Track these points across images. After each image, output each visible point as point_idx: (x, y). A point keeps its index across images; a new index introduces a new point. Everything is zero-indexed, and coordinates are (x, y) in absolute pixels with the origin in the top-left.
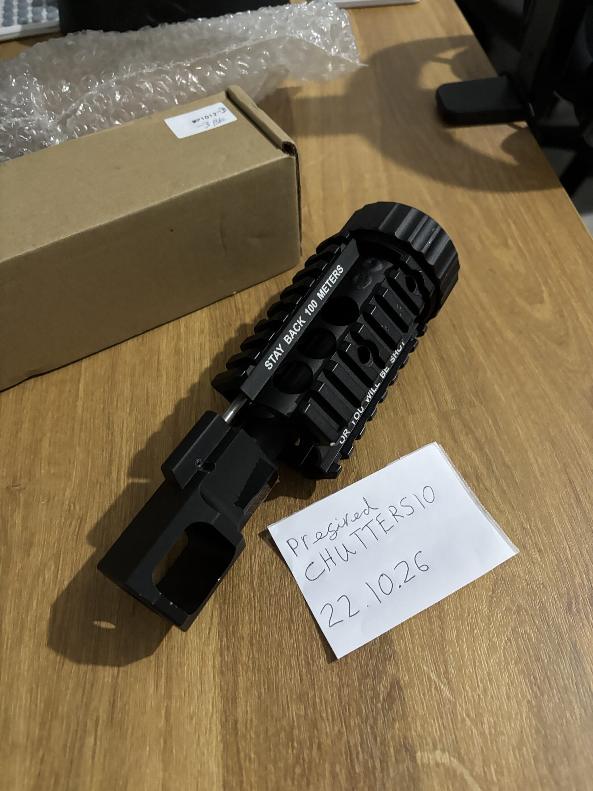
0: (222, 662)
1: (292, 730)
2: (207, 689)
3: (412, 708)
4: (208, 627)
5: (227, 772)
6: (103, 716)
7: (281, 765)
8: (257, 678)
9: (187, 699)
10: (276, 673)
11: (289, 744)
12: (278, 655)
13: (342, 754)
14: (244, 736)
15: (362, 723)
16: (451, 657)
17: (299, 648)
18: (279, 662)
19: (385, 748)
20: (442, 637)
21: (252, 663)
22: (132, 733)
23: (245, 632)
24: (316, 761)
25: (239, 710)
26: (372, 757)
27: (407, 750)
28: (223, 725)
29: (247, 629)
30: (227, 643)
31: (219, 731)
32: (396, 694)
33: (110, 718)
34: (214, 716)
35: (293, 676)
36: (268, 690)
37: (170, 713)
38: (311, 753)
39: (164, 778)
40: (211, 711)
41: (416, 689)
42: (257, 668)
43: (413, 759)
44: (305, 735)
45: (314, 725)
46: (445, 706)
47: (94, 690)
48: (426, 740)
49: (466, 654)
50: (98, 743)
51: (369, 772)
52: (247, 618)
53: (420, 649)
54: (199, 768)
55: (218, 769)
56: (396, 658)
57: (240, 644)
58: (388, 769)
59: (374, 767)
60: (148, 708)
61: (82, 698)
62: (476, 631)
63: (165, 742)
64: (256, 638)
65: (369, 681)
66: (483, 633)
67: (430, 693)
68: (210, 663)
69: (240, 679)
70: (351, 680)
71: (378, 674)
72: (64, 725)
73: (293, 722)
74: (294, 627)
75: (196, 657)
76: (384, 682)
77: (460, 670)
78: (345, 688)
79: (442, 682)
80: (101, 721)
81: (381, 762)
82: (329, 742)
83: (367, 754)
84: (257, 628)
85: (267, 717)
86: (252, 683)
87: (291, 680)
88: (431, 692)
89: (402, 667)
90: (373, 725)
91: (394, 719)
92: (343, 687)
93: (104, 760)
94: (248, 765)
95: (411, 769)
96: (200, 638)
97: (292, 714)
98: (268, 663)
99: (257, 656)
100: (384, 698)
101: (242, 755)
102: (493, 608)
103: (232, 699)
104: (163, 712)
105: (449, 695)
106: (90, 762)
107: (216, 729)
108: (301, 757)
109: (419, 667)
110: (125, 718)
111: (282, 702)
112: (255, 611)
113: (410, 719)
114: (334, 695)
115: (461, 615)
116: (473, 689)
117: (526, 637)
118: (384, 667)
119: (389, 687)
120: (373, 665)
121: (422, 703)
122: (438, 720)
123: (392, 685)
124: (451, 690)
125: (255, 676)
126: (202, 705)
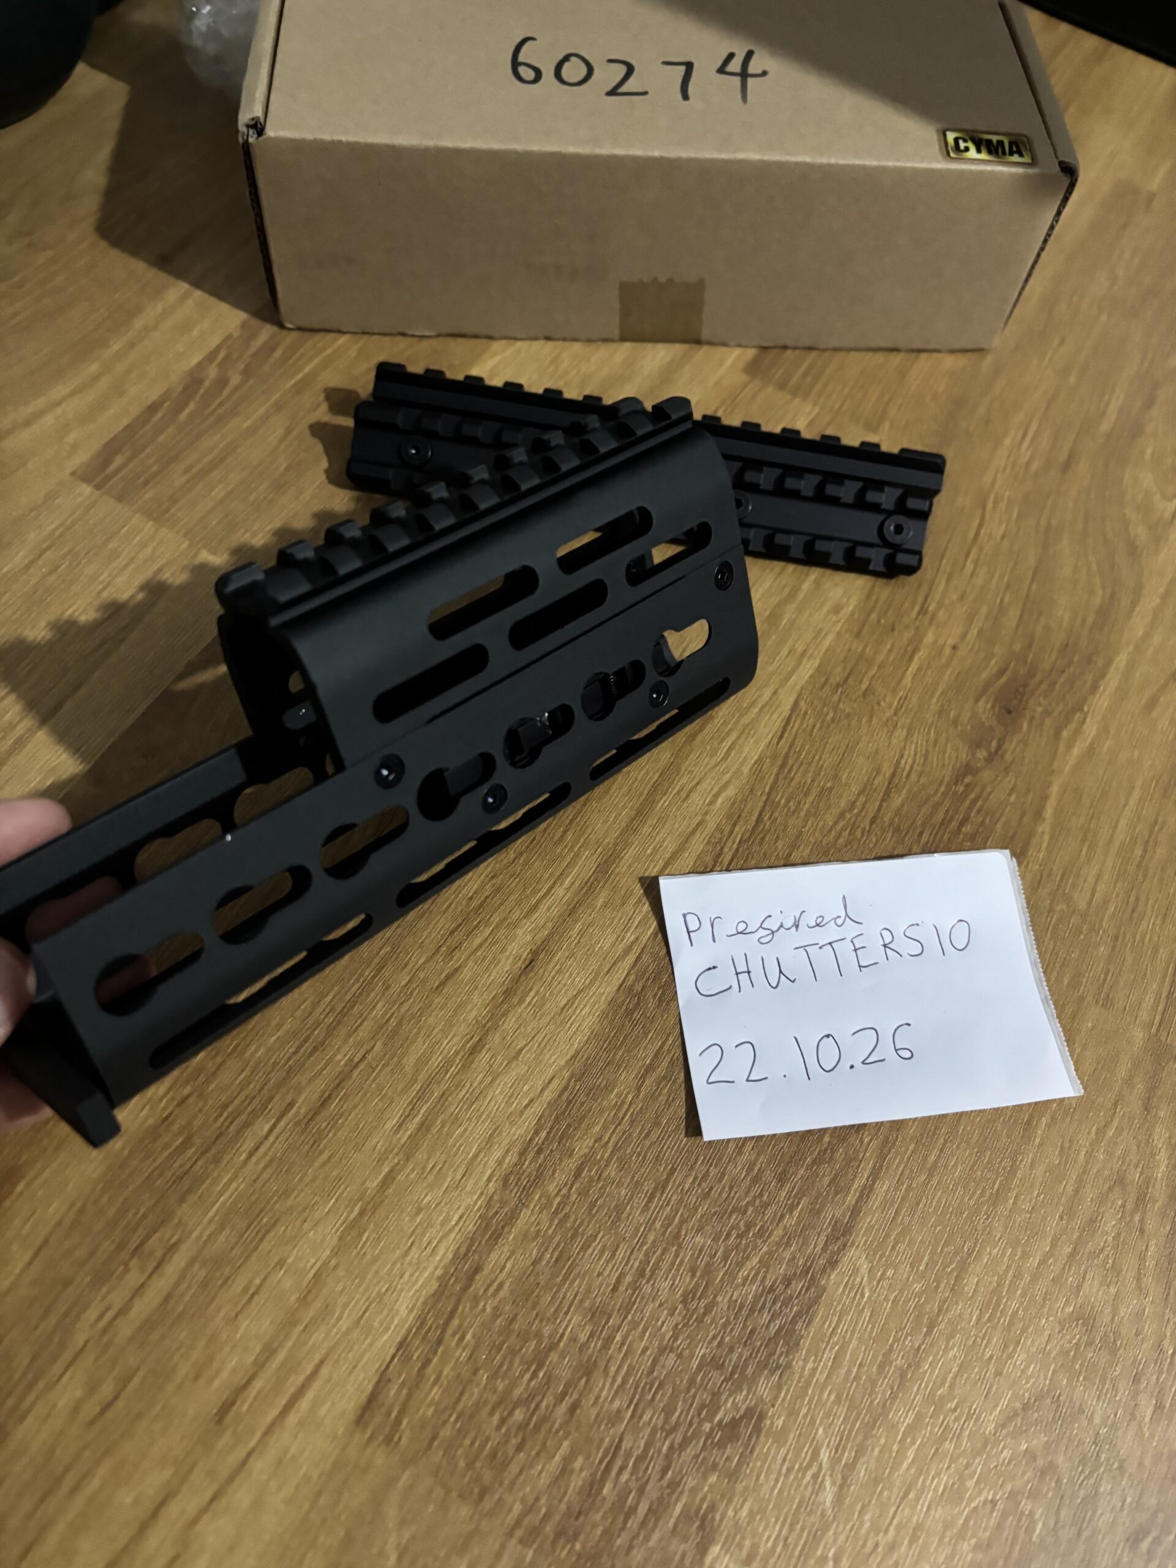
0: (516, 1165)
1: (550, 1350)
2: (469, 1188)
3: (755, 1474)
4: (531, 1096)
5: (418, 1329)
6: (301, 1107)
7: (501, 1386)
8: (550, 1231)
9: (431, 1178)
10: (584, 1248)
11: (531, 1365)
12: (606, 1222)
13: (598, 1448)
14: (476, 1300)
15: (662, 1428)
16: (877, 1450)
17: (645, 1238)
18: (600, 1235)
19: (670, 1495)
20: (885, 1408)
21: (559, 1204)
22: (324, 1164)
23: (582, 1146)
24: (554, 1423)
25: (494, 1256)
26: (641, 1491)
27: (702, 1527)
28: (459, 1257)
29: (587, 1146)
30: (543, 1143)
31: (446, 1261)
32: (745, 1431)
33: (309, 1117)
34: (453, 1236)
35: (606, 1273)
36: (556, 1261)
37: (394, 1179)
38: (554, 1406)
39: (325, 1264)
40: (453, 1223)
41: (783, 1451)
42: (561, 1216)
43: (703, 1549)
44: (564, 1372)
45: (588, 1370)
46: (810, 1514)
47: (312, 1059)
48: (743, 1538)
49: (905, 1465)
50: (271, 1139)
51: (622, 1510)
52: (597, 1128)
53: (833, 1397)
54: (384, 1290)
55: (408, 1315)
56: (785, 1378)
57: (561, 1159)
58: (653, 1529)
59: (634, 1509)
60: (369, 1146)
61: (290, 1058)
62: (949, 1446)
63: (362, 1213)
64: (590, 1171)
65: (717, 1377)
66: (958, 1458)
67: (800, 1475)
68: (497, 1153)
69: (525, 1213)
70: (691, 1352)
71: (738, 1379)
72: (242, 1076)
73: (560, 1340)
74: (659, 1200)
75: (483, 1129)
76: (740, 1397)
77: (876, 1482)
78: (672, 1355)
79: (831, 1475)
80: (294, 1109)
81: (650, 1509)
82: (593, 1413)
83: (637, 1480)
84: (602, 1156)
85: (527, 1300)
86: (539, 1232)
87: (598, 1276)
88: (804, 1475)
89: (784, 1399)
90: (676, 1446)
91: (715, 1466)
92: (671, 1351)
93: (264, 1168)
94: (454, 1344)
95: (687, 1562)
96: (509, 1104)
97: (567, 1326)
98: (582, 1222)
99: (573, 1197)
100: (721, 1421)
101: (456, 1322)
102: (1004, 1432)
103: (495, 1231)
104: (386, 1169)
105: (828, 1504)
106: (243, 1157)
107: (443, 1256)
108: (538, 1399)
109: (813, 1422)
110: (329, 1132)
111: (564, 1298)
112: (616, 1128)
113: (739, 1487)
114: (648, 1353)
115: (941, 1397)
116: (875, 1529)
117: (1024, 1523)
118: (755, 1376)
119: (742, 1411)
120: (740, 1357)
121: (777, 1481)
122: (783, 1525)
123: (749, 1412)
124: (839, 1498)
125: (549, 1227)
126: (446, 1204)
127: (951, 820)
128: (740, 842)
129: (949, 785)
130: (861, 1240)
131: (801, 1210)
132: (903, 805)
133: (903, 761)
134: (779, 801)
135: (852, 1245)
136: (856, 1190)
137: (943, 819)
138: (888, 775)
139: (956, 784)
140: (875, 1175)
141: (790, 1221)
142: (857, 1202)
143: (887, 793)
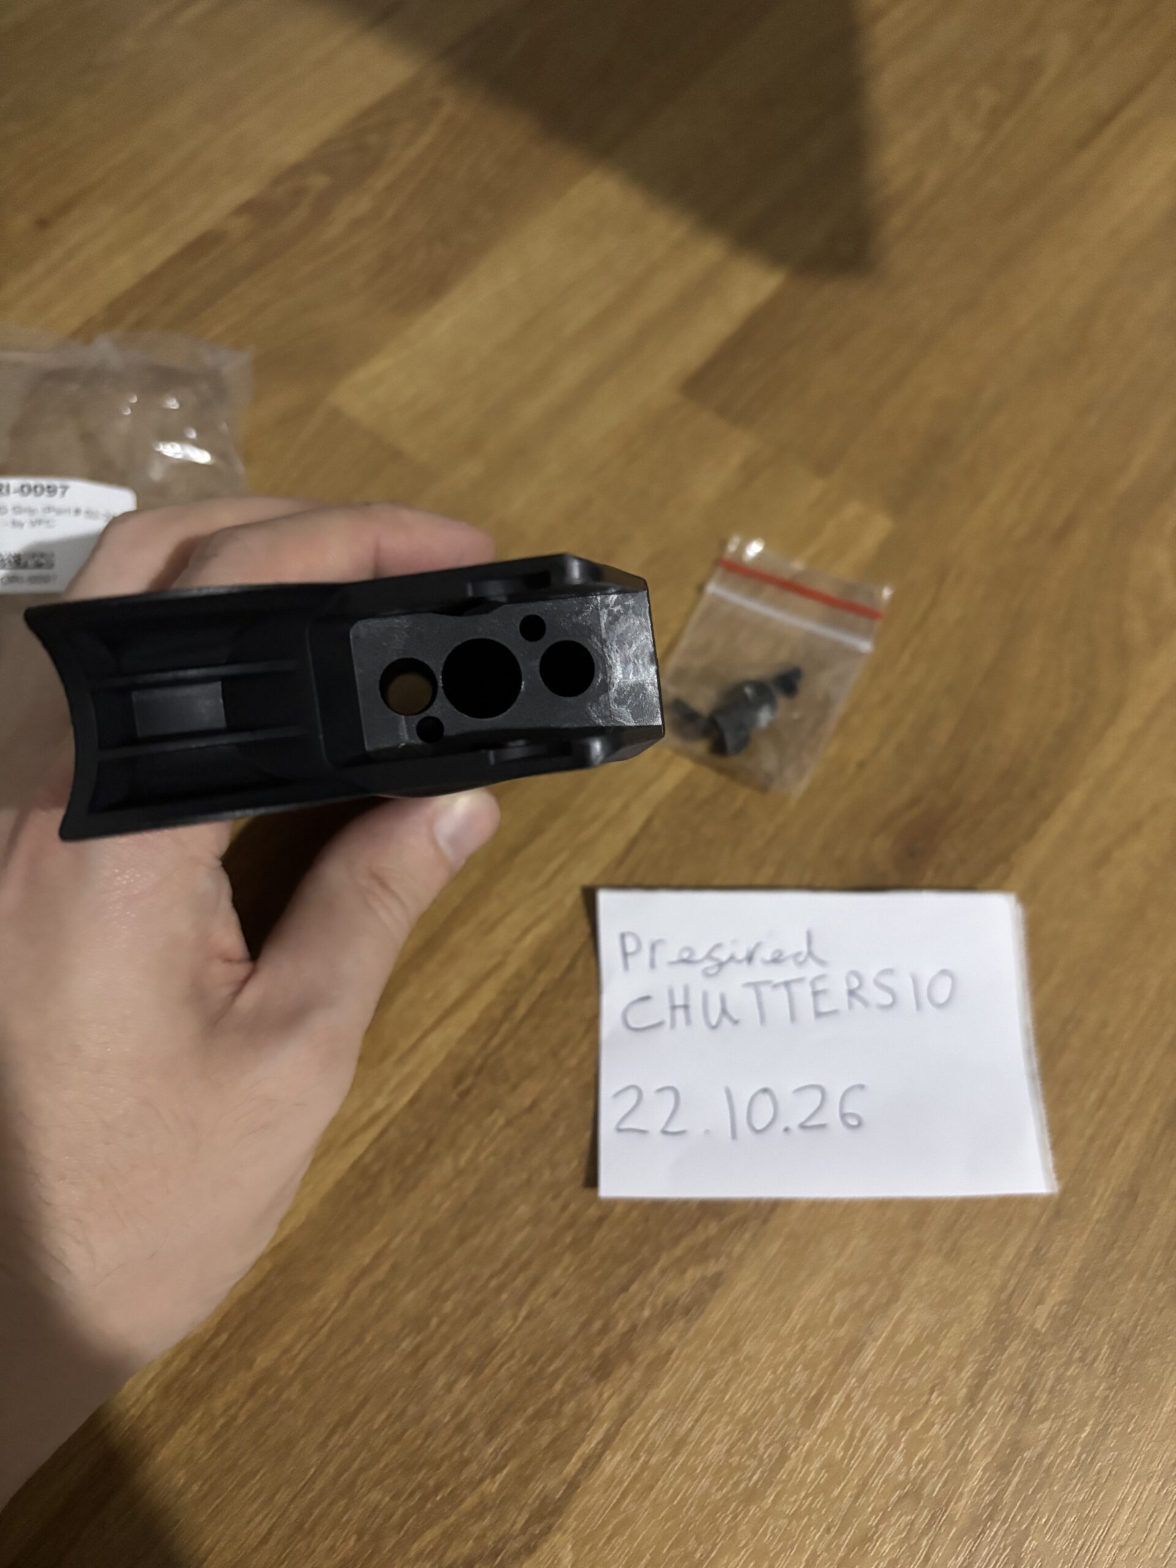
130: (571, 1523)
131: (507, 1475)
135: (560, 1528)
136: (580, 1457)
140: (607, 1442)
141: (491, 1487)
142: (577, 1474)
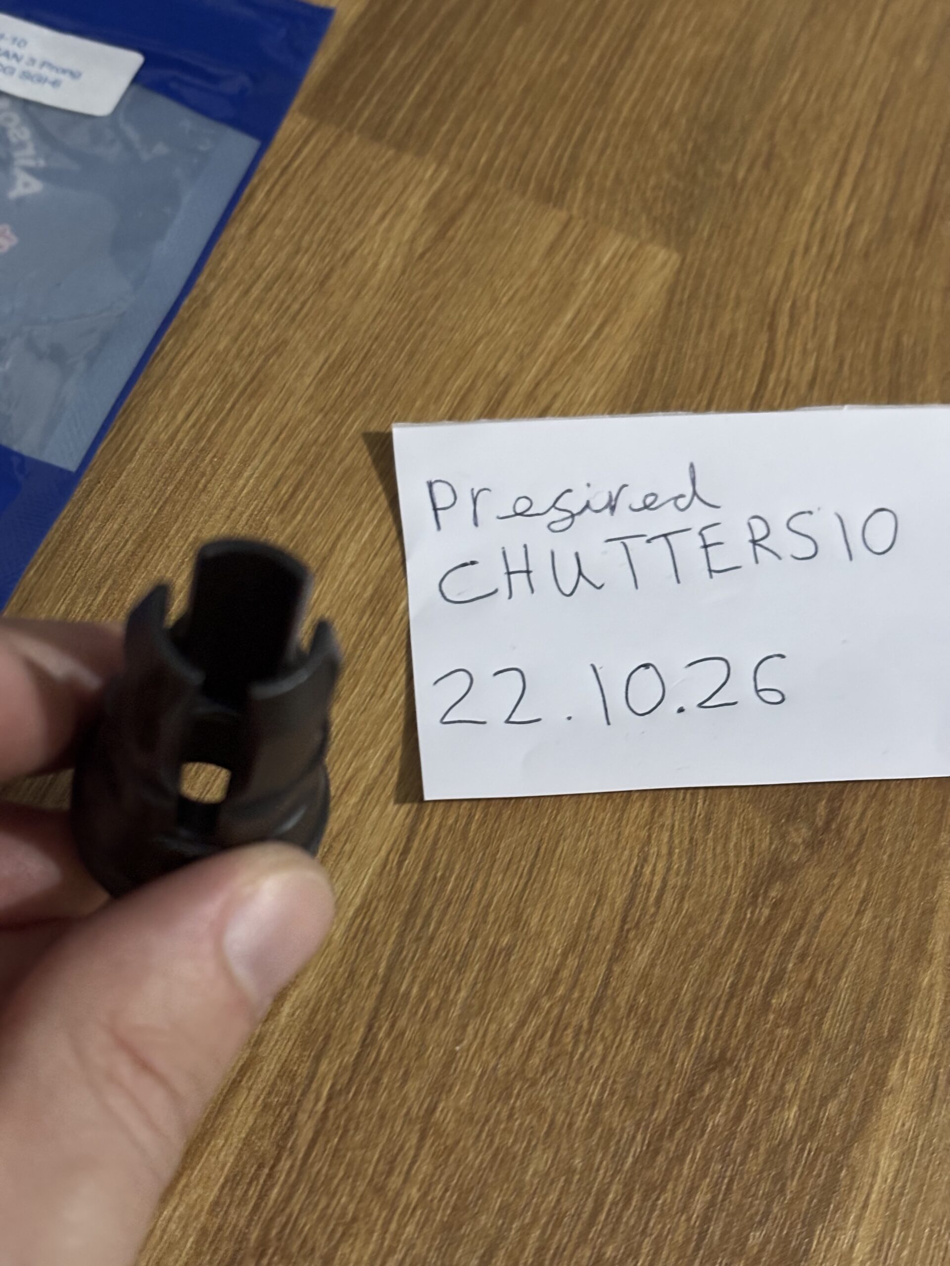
127: (749, 983)
128: (330, 1098)
129: (739, 907)
132: (652, 965)
133: (647, 870)
134: (408, 993)
137: (734, 985)
138: (619, 901)
139: (754, 903)
143: (621, 942)
